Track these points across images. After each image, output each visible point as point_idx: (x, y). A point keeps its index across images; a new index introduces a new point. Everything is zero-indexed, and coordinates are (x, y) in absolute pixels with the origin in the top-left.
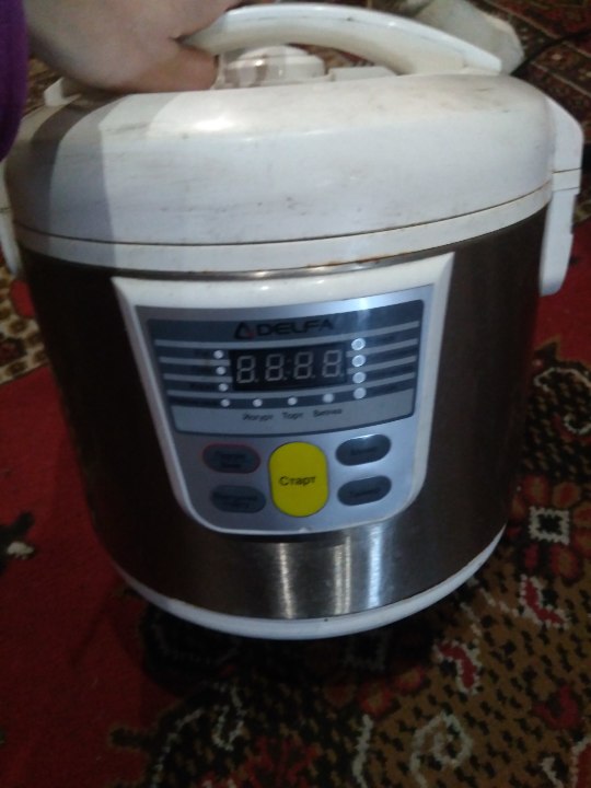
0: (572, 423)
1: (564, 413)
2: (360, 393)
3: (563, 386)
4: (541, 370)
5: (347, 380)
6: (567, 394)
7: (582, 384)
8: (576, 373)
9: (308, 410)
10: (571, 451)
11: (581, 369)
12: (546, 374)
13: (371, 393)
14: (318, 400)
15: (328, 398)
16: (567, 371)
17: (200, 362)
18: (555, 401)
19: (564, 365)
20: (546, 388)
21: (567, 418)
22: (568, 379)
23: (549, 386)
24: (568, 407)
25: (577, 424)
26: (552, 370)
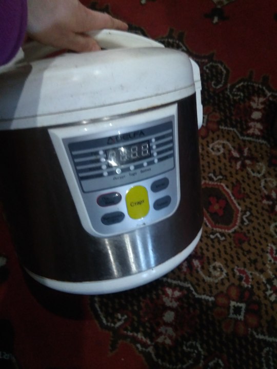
0: (215, 84)
1: (212, 80)
2: (156, 161)
3: (214, 70)
4: (207, 63)
5: (151, 155)
6: (215, 73)
7: (221, 70)
8: (220, 65)
9: (138, 171)
10: (212, 94)
11: (222, 64)
12: (208, 65)
13: (160, 160)
14: (142, 166)
15: (145, 164)
16: (216, 64)
17: (93, 158)
18: (210, 76)
19: (215, 62)
20: (207, 71)
21: (213, 83)
22: (216, 67)
23: (209, 70)
24: (214, 78)
25: (216, 85)
26: (211, 63)
